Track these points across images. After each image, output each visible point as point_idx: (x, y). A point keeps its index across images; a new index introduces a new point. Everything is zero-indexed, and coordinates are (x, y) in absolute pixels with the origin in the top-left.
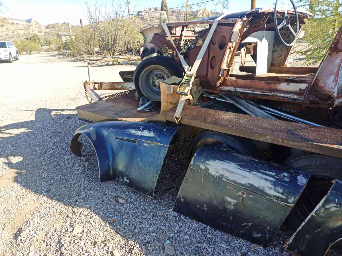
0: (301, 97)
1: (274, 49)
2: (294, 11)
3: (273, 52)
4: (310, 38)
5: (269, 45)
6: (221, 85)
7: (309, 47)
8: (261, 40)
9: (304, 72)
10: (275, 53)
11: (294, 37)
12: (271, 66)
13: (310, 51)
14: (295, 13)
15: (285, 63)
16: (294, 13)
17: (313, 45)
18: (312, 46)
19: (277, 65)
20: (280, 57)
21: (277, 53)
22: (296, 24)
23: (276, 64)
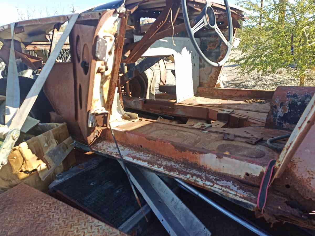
0: (251, 200)
1: (201, 64)
2: (224, 4)
3: (200, 67)
4: (243, 46)
5: (193, 58)
6: (98, 140)
7: (242, 55)
8: (179, 51)
9: (243, 96)
10: (202, 69)
11: (227, 48)
12: (198, 87)
13: (243, 59)
14: (227, 8)
15: (217, 83)
16: (224, 8)
17: (246, 53)
18: (244, 54)
19: (206, 85)
20: (209, 74)
21: (205, 69)
22: (228, 27)
23: (205, 83)
